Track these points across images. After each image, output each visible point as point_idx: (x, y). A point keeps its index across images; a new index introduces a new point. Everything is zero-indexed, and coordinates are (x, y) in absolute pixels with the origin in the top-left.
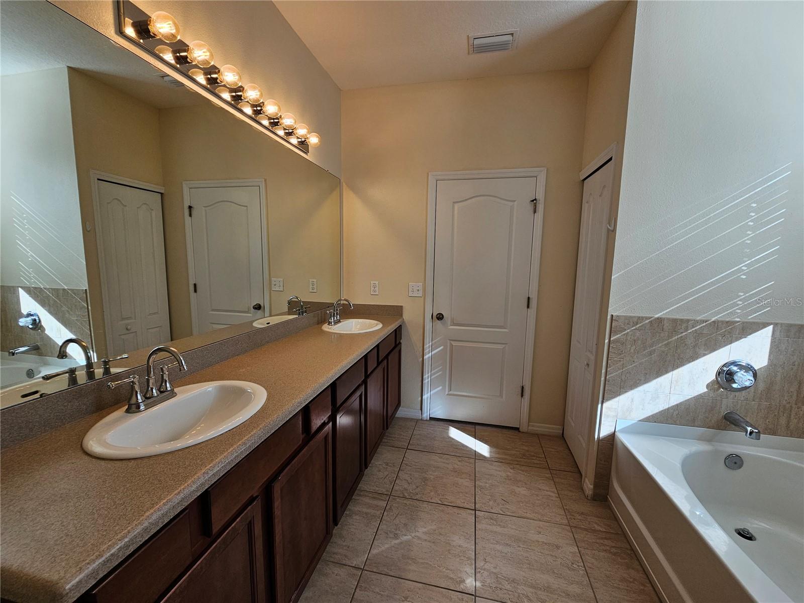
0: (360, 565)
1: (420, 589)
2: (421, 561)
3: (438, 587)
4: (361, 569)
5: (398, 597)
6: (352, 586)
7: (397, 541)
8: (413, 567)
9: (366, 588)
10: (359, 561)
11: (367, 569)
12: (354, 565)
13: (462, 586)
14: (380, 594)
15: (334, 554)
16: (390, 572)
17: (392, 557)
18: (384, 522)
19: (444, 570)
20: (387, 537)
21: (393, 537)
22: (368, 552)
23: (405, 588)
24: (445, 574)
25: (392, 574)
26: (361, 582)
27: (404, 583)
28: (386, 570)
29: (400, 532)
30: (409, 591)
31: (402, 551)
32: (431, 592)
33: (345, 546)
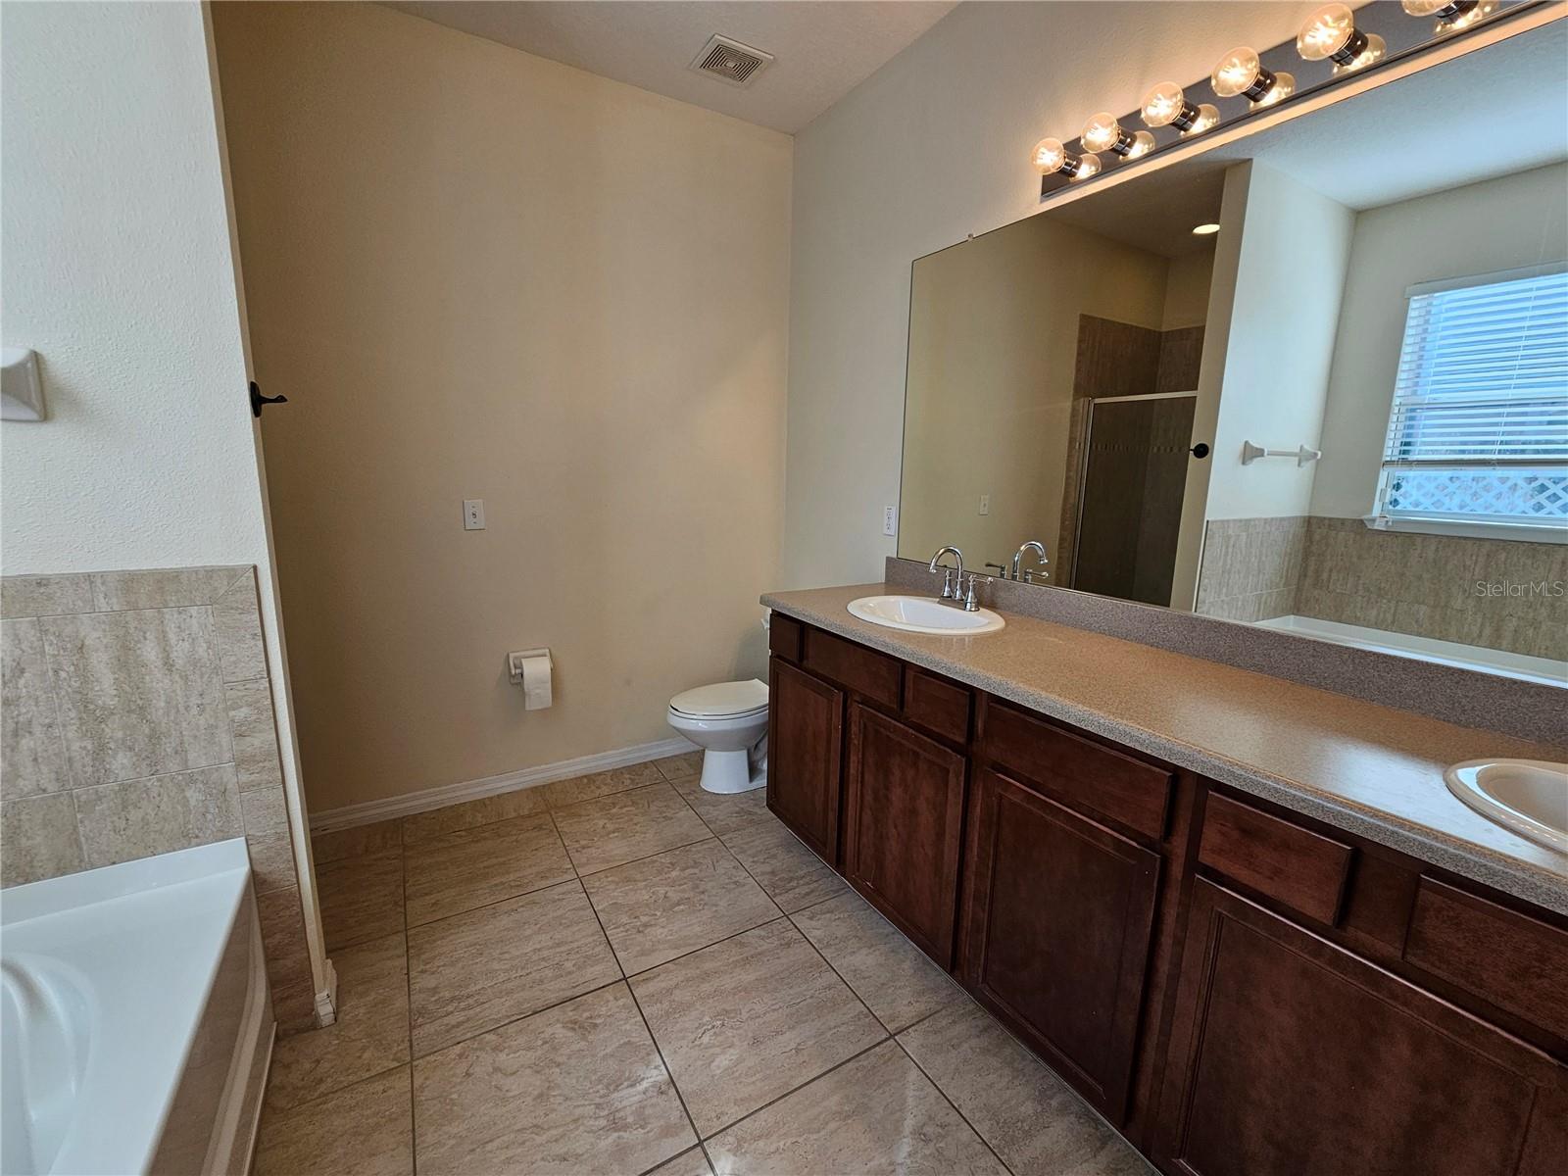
0: (905, 1038)
1: (792, 1077)
2: (832, 1125)
3: (770, 1104)
4: (895, 1034)
5: (811, 1043)
6: (875, 1007)
7: (909, 1123)
8: (833, 1102)
9: (859, 1019)
10: (912, 1042)
11: (888, 1042)
12: (910, 1030)
13: (731, 1139)
14: (835, 1027)
15: (954, 1022)
16: (857, 1065)
17: (881, 1091)
18: (978, 1147)
19: (781, 1144)
20: (930, 1118)
21: (924, 1131)
22: (922, 1067)
23: (812, 1061)
24: (774, 1137)
25: (850, 1065)
26: (874, 1020)
27: (821, 1067)
28: (865, 1063)
29: (928, 1152)
30: (804, 1062)
31: (878, 1116)
32: (772, 1087)
33: (959, 1045)
